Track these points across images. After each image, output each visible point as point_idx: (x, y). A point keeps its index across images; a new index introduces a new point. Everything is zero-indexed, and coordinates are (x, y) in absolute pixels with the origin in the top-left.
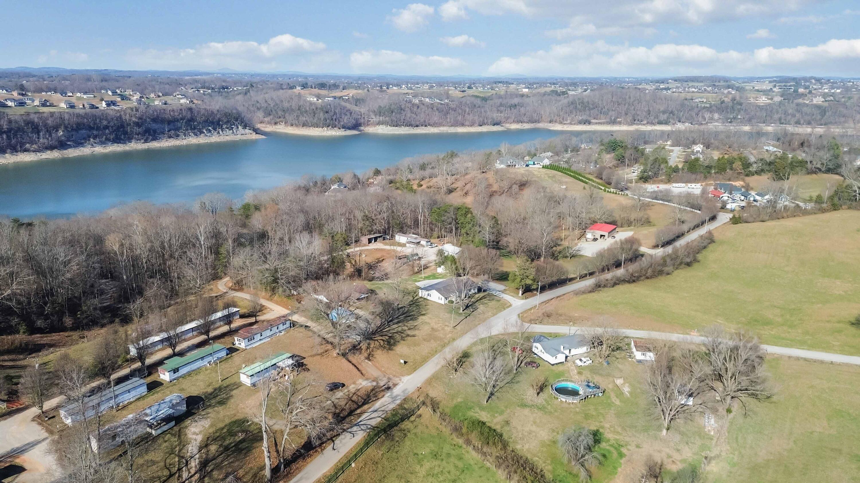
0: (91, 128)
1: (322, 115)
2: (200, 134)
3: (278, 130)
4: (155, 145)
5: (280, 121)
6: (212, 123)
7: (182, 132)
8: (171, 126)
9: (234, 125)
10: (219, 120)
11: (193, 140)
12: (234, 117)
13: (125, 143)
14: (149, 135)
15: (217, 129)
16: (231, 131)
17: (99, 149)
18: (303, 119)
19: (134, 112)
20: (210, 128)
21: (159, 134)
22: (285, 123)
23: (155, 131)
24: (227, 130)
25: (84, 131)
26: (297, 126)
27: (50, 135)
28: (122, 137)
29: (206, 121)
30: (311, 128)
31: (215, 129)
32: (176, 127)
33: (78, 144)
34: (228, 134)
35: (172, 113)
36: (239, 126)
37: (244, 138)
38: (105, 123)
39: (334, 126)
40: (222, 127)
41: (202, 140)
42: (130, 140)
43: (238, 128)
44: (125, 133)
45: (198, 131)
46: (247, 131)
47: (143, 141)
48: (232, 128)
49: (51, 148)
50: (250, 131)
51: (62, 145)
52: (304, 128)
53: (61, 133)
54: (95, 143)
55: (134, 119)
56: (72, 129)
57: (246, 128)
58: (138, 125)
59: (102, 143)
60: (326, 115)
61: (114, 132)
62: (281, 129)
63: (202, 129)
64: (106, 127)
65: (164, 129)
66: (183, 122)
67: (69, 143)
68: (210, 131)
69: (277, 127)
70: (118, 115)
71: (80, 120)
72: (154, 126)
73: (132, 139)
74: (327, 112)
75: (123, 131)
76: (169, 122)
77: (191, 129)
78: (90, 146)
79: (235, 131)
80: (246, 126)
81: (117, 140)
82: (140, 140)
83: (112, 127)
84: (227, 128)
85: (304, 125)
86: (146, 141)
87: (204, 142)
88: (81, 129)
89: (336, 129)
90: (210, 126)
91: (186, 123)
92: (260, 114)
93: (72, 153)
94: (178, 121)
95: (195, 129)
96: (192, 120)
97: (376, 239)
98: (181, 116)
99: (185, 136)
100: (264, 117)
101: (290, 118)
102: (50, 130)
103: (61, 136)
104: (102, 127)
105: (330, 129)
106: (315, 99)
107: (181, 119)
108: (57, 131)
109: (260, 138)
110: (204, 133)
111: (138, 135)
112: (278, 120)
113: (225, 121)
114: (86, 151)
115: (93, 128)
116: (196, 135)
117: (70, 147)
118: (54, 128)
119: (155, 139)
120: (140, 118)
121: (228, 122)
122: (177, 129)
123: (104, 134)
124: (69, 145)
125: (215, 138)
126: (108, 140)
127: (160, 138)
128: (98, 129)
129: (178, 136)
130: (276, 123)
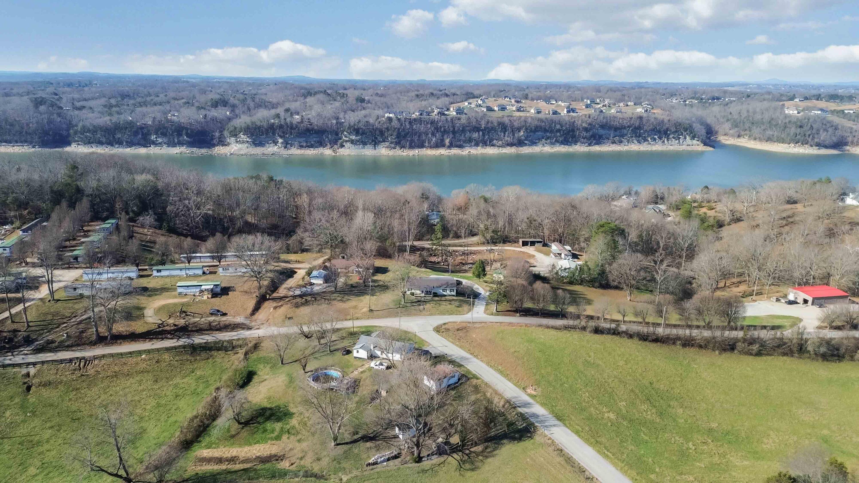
0: (546, 131)
1: (793, 130)
2: (644, 142)
3: (738, 144)
4: (597, 148)
5: (744, 135)
6: (659, 132)
7: (626, 139)
8: (618, 133)
9: (682, 134)
10: (667, 129)
11: (635, 147)
12: (684, 128)
13: (571, 145)
14: (594, 140)
15: (663, 138)
16: (677, 141)
17: (548, 149)
18: (769, 133)
19: (587, 119)
20: (656, 137)
21: (604, 139)
22: (749, 137)
23: (601, 137)
24: (674, 140)
25: (540, 133)
26: (760, 140)
27: (514, 135)
28: (570, 140)
29: (653, 130)
30: (776, 143)
31: (660, 138)
32: (622, 134)
33: (533, 143)
34: (673, 143)
35: (621, 121)
36: (688, 137)
37: (689, 148)
38: (558, 127)
39: (805, 143)
40: (668, 136)
41: (644, 147)
42: (576, 143)
43: (685, 138)
44: (574, 136)
45: (642, 139)
46: (695, 142)
47: (587, 145)
48: (680, 138)
49: (511, 145)
50: (698, 142)
51: (520, 143)
52: (768, 143)
53: (522, 133)
54: (546, 143)
55: (584, 125)
56: (531, 131)
57: (694, 139)
58: (586, 130)
59: (552, 144)
60: (799, 130)
61: (563, 135)
62: (745, 142)
63: (648, 137)
64: (559, 131)
65: (610, 135)
66: (629, 130)
67: (526, 142)
68: (655, 139)
69: (739, 140)
70: (573, 120)
71: (539, 124)
72: (602, 132)
73: (577, 142)
74: (801, 127)
75: (572, 134)
76: (616, 129)
77: (636, 136)
78: (541, 146)
79: (681, 141)
80: (695, 137)
81: (565, 142)
82: (584, 143)
83: (564, 131)
84: (674, 138)
85: (769, 139)
86: (590, 145)
87: (644, 149)
88: (537, 131)
89: (806, 146)
90: (656, 135)
91: (632, 130)
92: (727, 126)
93: (526, 150)
94: (625, 128)
95: (640, 136)
96: (639, 128)
97: (533, 243)
98: (629, 124)
99: (628, 143)
100: (730, 130)
101: (756, 131)
102: (515, 130)
103: (522, 136)
104: (555, 130)
105: (799, 146)
106: (796, 112)
107: (629, 127)
108: (519, 131)
109: (707, 150)
110: (648, 141)
111: (584, 139)
112: (743, 133)
113: (673, 130)
114: (537, 149)
115: (547, 131)
116: (640, 143)
117: (526, 145)
118: (518, 129)
119: (598, 143)
120: (590, 124)
121: (676, 132)
122: (622, 136)
123: (555, 136)
124: (526, 144)
125: (658, 147)
126: (557, 141)
127: (604, 143)
128: (551, 132)
129: (621, 142)
130: (739, 136)
